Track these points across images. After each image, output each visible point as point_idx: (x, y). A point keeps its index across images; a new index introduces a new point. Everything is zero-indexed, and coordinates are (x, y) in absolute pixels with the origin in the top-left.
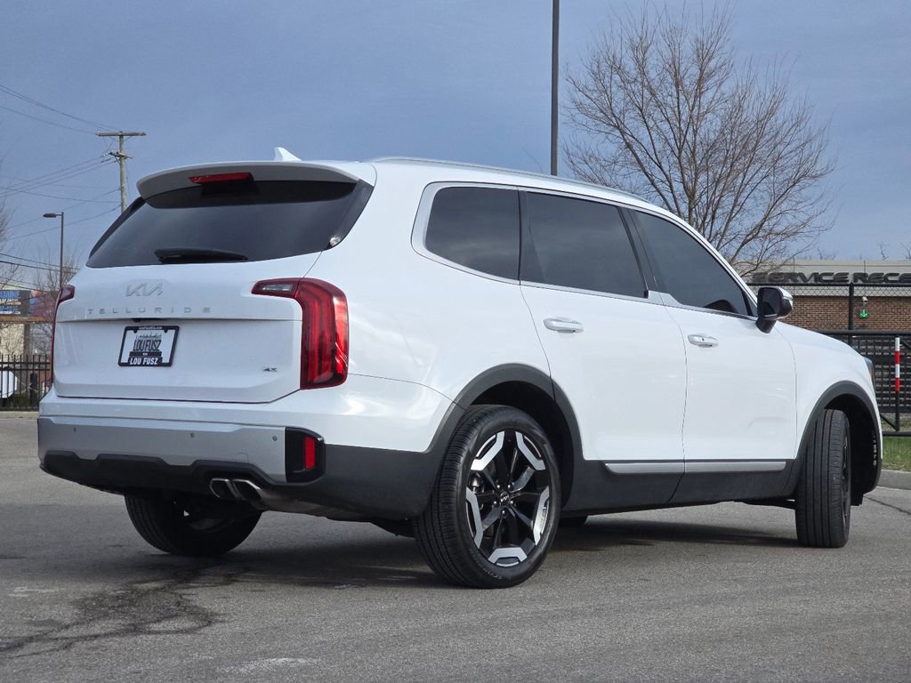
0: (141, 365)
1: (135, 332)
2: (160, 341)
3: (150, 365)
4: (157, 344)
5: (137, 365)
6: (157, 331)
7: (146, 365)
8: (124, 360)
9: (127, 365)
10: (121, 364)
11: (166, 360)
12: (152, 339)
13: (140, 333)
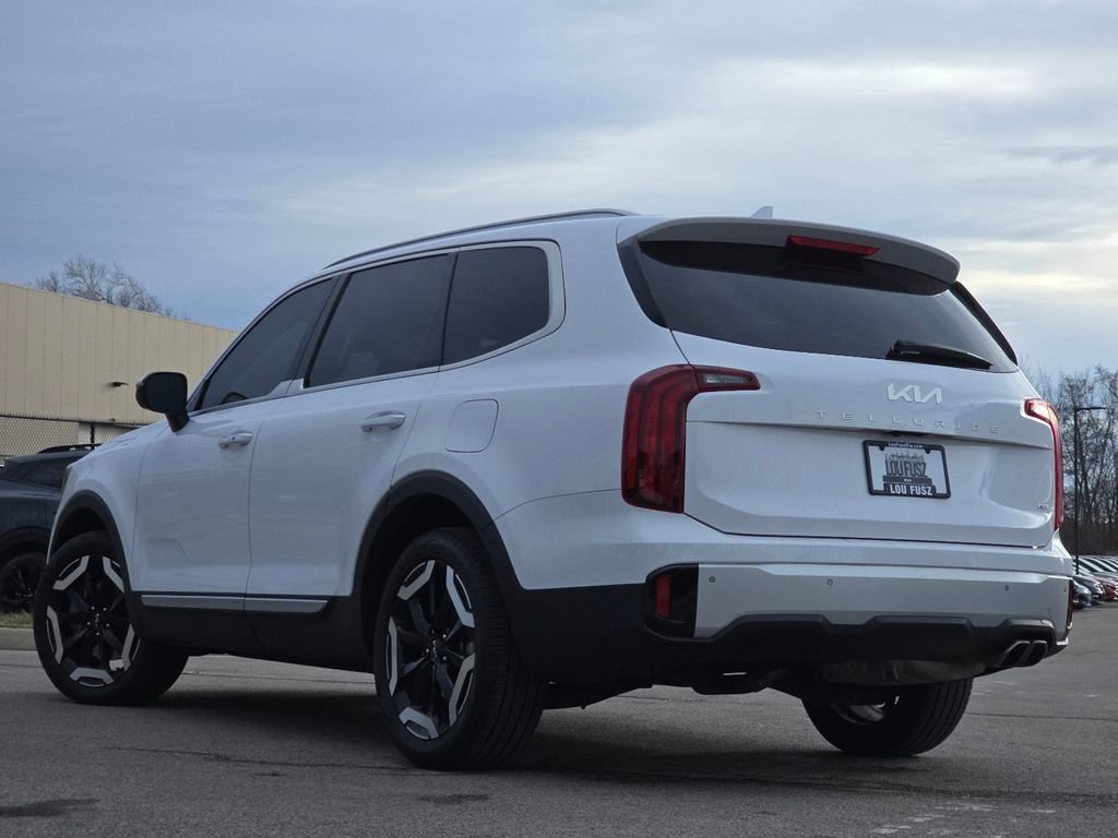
0: (908, 495)
1: (882, 449)
2: (925, 464)
3: (921, 496)
4: (921, 467)
5: (901, 495)
6: (915, 451)
7: (915, 495)
8: (878, 485)
9: (886, 493)
10: (872, 492)
11: (941, 490)
12: (912, 460)
13: (889, 451)
